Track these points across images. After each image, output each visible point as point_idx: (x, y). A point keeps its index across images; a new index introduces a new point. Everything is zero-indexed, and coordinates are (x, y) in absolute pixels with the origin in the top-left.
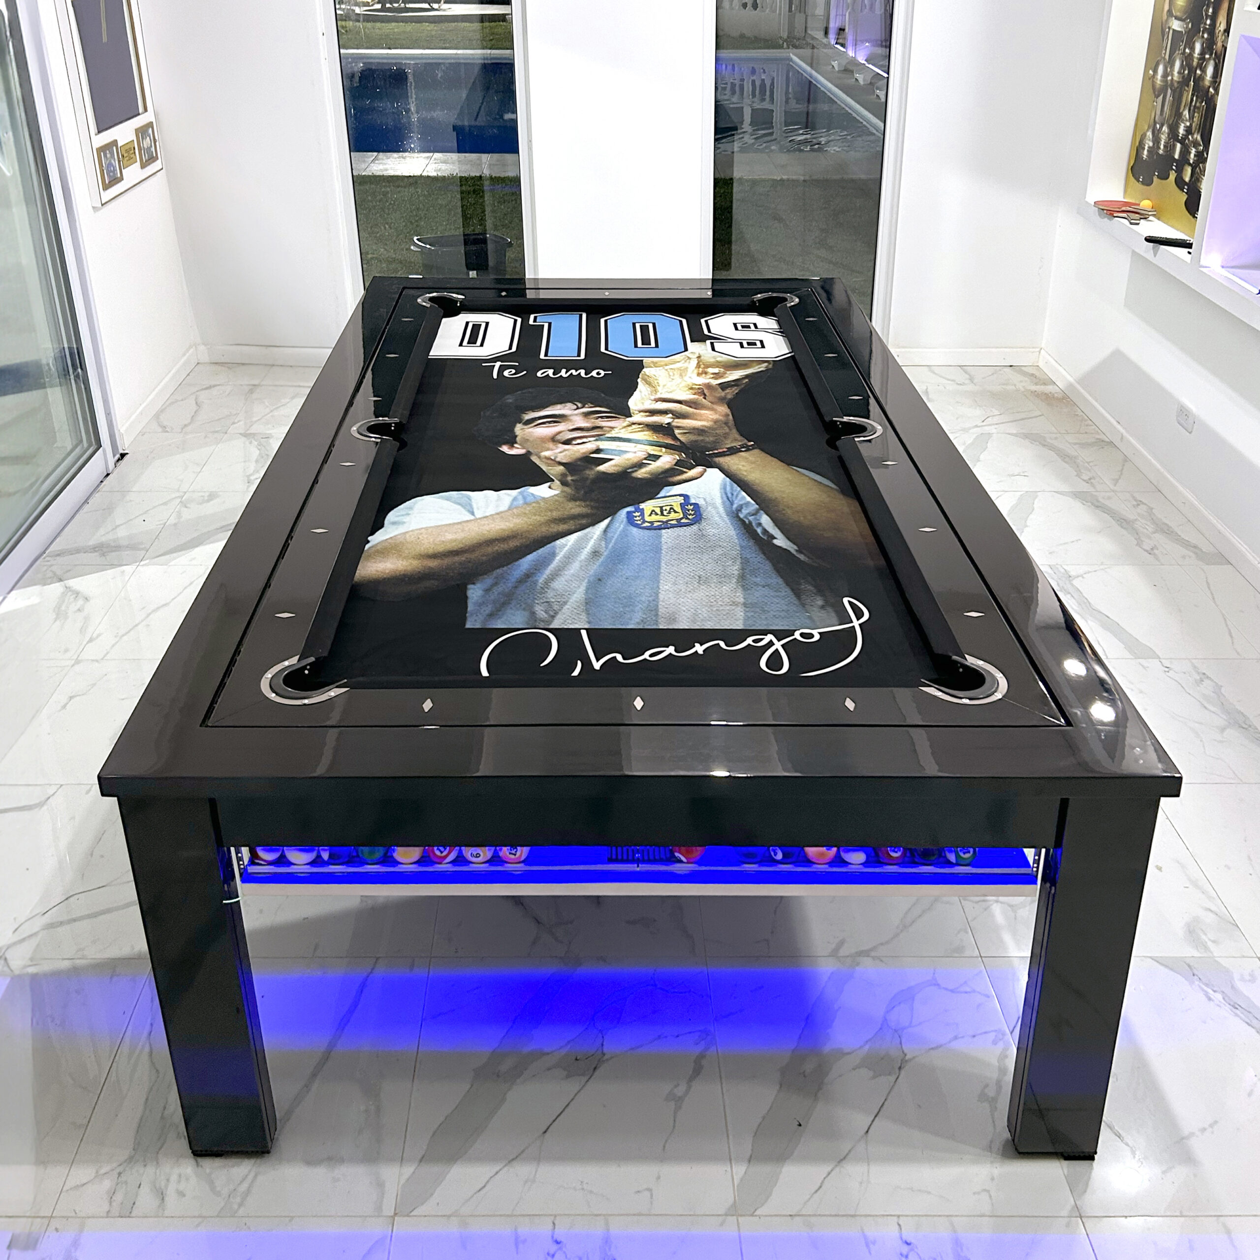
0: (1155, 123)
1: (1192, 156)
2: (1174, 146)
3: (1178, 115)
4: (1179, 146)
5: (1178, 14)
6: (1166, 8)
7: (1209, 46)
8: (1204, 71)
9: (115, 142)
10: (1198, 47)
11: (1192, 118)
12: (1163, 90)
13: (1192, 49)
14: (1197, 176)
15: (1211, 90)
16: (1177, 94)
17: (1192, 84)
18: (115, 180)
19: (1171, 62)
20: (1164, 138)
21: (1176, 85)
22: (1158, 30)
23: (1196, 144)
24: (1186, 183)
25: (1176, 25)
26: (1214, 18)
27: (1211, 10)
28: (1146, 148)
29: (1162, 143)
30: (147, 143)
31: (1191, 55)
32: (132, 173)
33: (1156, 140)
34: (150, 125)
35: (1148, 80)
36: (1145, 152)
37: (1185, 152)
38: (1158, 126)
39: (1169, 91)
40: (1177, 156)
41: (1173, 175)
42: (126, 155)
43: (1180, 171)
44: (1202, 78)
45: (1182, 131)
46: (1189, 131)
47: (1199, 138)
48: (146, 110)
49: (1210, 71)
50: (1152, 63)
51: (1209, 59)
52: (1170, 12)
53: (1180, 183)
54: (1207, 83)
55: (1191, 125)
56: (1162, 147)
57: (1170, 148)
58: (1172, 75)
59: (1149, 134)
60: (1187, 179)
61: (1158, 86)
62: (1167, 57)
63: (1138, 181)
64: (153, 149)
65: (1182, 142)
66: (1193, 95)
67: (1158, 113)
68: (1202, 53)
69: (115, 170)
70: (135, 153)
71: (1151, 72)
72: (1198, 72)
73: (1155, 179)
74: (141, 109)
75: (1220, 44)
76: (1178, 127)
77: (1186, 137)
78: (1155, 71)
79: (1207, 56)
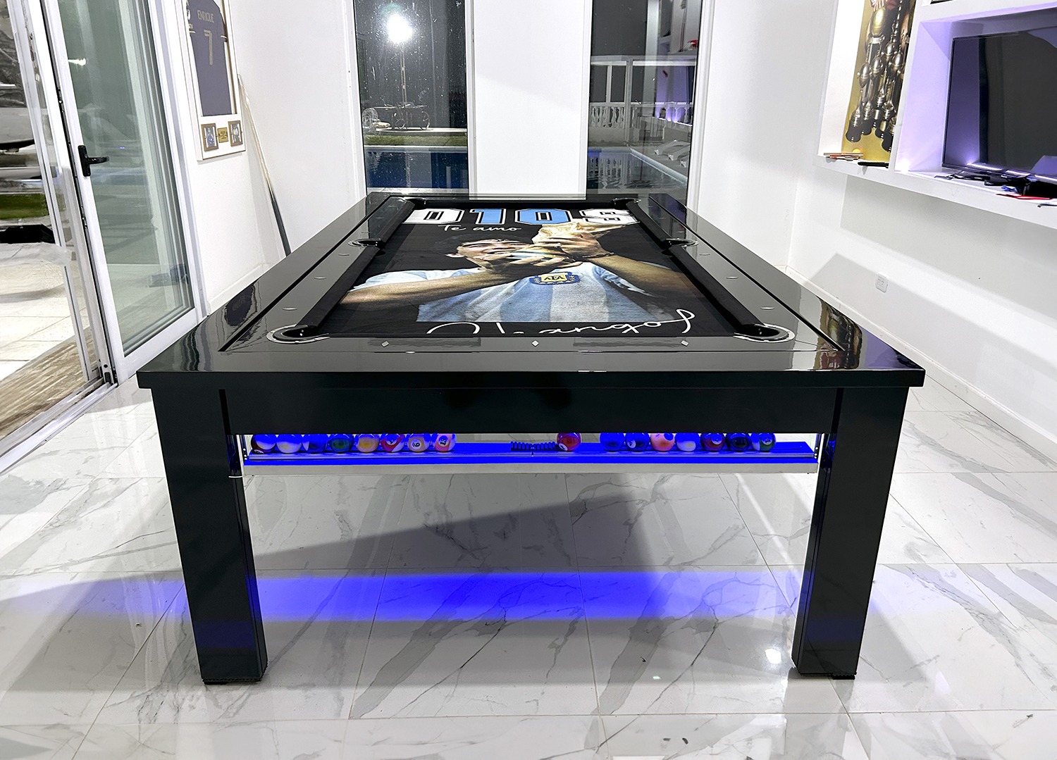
0: (862, 103)
1: (886, 115)
2: (875, 112)
3: (877, 93)
4: (878, 111)
5: (876, 34)
6: (868, 33)
7: (897, 47)
8: (893, 62)
9: (214, 125)
10: (889, 49)
11: (886, 92)
12: (867, 82)
13: (886, 52)
14: (889, 127)
15: (899, 72)
16: (876, 81)
17: (886, 72)
18: (213, 147)
19: (872, 64)
20: (867, 110)
21: (875, 76)
22: (863, 47)
23: (889, 107)
24: (883, 132)
25: (875, 41)
26: (900, 29)
27: (897, 25)
28: (856, 119)
29: (867, 113)
30: (235, 132)
31: (885, 55)
32: (225, 147)
33: (863, 113)
34: (239, 122)
35: (857, 78)
36: (855, 122)
37: (882, 113)
38: (863, 104)
39: (871, 81)
40: (876, 118)
41: (874, 130)
42: (223, 135)
43: (879, 126)
44: (892, 67)
45: (879, 102)
46: (884, 100)
47: (891, 102)
48: (236, 113)
49: (898, 60)
50: (859, 69)
51: (897, 54)
52: (871, 36)
53: (879, 134)
54: (896, 69)
55: (885, 96)
56: (866, 116)
57: (872, 114)
58: (873, 71)
59: (858, 111)
60: (883, 130)
61: (863, 81)
62: (869, 62)
63: (850, 140)
64: (239, 137)
65: (880, 108)
66: (886, 79)
67: (864, 96)
68: (893, 51)
69: (213, 141)
70: (227, 135)
71: (859, 74)
72: (890, 64)
73: (862, 136)
74: (233, 111)
75: (903, 43)
76: (877, 100)
77: (881, 106)
78: (862, 72)
79: (895, 53)
